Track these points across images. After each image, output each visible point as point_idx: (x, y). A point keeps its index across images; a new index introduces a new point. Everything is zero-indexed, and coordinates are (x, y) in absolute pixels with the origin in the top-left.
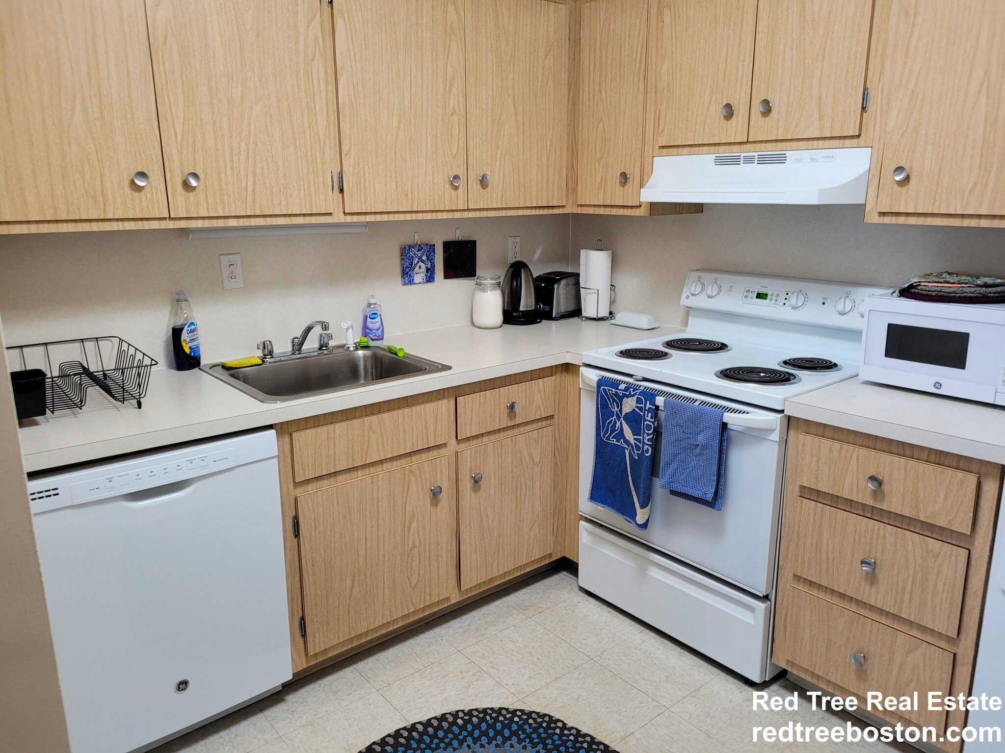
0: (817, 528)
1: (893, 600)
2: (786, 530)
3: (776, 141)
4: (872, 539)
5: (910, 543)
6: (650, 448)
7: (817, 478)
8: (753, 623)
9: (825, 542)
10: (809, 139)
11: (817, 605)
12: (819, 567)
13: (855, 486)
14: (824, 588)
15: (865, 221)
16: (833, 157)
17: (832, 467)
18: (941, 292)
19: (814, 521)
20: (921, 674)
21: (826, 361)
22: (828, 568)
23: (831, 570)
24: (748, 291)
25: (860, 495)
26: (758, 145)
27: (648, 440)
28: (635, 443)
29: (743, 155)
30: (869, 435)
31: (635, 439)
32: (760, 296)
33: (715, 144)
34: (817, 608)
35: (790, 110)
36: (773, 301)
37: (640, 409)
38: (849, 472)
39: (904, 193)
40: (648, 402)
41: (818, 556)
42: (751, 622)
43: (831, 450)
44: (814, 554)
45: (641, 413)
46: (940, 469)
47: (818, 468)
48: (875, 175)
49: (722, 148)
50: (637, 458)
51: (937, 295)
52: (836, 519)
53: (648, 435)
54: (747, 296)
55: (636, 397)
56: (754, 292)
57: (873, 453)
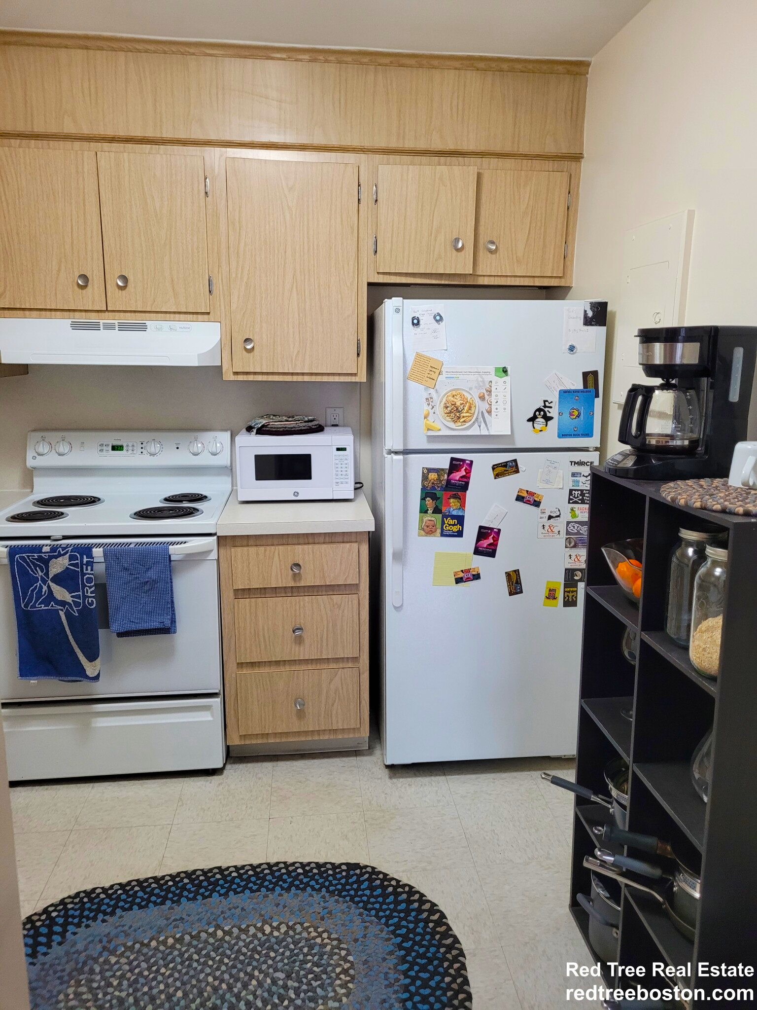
0: (253, 618)
1: (316, 649)
2: (227, 630)
3: (135, 312)
4: (295, 611)
5: (322, 604)
6: (94, 600)
7: (249, 580)
8: (212, 719)
9: (261, 627)
10: (166, 312)
11: (260, 678)
12: (258, 649)
13: (279, 576)
14: (263, 663)
15: (224, 379)
16: (189, 328)
17: (260, 567)
18: (285, 428)
19: (251, 613)
20: (341, 692)
21: (195, 494)
22: (266, 646)
23: (268, 647)
24: (102, 445)
25: (284, 581)
26: (117, 314)
27: (91, 593)
28: (72, 601)
29: (102, 321)
30: (283, 535)
31: (72, 597)
32: (114, 448)
33: (69, 310)
34: (261, 681)
35: (146, 286)
36: (130, 452)
37: (76, 565)
38: (273, 567)
39: (251, 358)
40: (85, 557)
41: (257, 640)
42: (210, 718)
43: (257, 554)
44: (253, 640)
45: (77, 569)
46: (335, 545)
47: (249, 571)
48: (227, 343)
49: (77, 314)
50: (77, 615)
51: (283, 431)
52: (267, 607)
53: (90, 587)
54: (102, 450)
55: (68, 555)
56: (108, 445)
57: (289, 547)
